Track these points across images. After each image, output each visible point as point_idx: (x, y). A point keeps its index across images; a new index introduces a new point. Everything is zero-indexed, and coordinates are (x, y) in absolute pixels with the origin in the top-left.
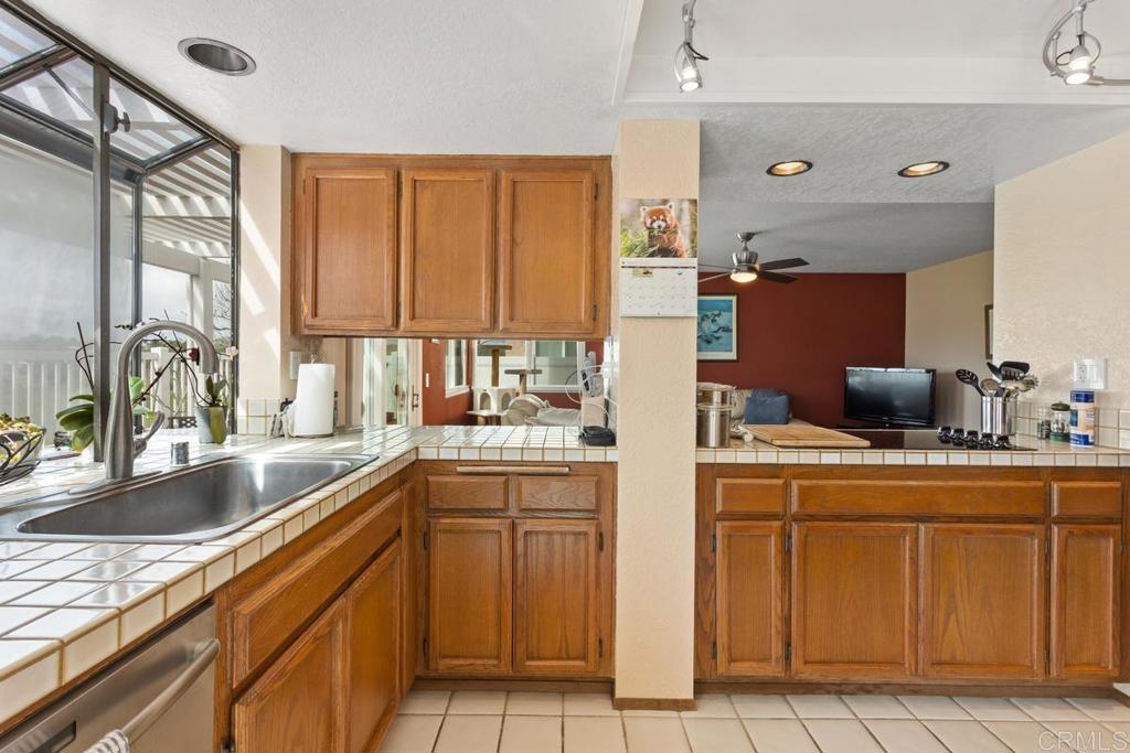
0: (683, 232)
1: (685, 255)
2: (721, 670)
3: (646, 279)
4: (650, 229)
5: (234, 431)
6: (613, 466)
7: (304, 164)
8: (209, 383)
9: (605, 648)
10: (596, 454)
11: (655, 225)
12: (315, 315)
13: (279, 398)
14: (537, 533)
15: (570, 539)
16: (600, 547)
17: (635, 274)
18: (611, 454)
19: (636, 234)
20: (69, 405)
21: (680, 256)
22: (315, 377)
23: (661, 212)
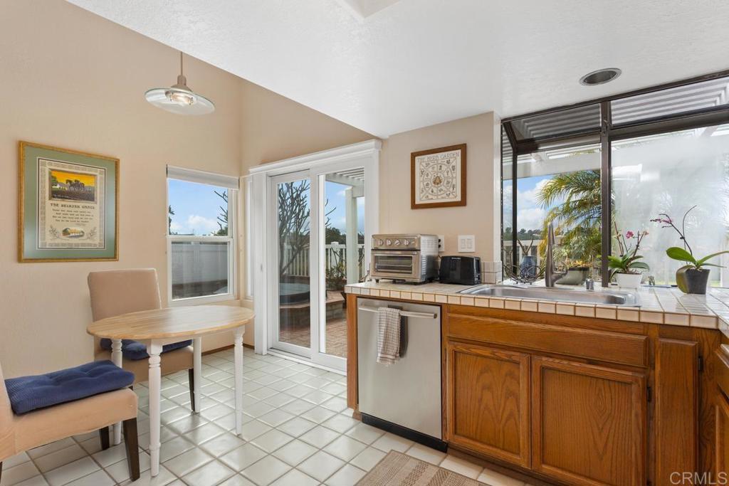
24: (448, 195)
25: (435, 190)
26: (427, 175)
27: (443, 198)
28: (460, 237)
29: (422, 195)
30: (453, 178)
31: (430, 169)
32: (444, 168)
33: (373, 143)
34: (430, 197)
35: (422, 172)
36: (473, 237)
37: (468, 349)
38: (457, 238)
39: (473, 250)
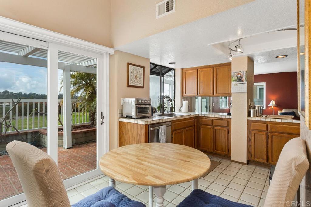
0: (244, 77)
1: (245, 81)
2: (253, 159)
3: (237, 86)
4: (237, 77)
5: (175, 111)
6: (231, 119)
7: (184, 70)
8: (171, 104)
9: (229, 151)
10: (228, 117)
11: (238, 76)
12: (185, 93)
13: (180, 106)
14: (217, 129)
15: (223, 131)
16: (228, 133)
17: (234, 85)
18: (230, 117)
19: (234, 78)
20: (158, 106)
21: (243, 81)
22: (185, 103)
23: (240, 74)
24: (139, 83)
25: (135, 81)
27: (138, 84)
29: (131, 82)
30: (141, 77)
31: (134, 72)
35: (131, 72)
37: (177, 132)
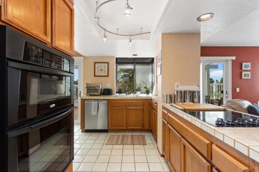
24: (104, 74)
25: (101, 72)
26: (99, 68)
28: (107, 84)
29: (97, 73)
30: (105, 70)
31: (100, 67)
32: (103, 67)
33: (82, 58)
34: (100, 74)
35: (97, 68)
36: (110, 84)
37: (114, 108)
38: (106, 85)
39: (110, 87)
